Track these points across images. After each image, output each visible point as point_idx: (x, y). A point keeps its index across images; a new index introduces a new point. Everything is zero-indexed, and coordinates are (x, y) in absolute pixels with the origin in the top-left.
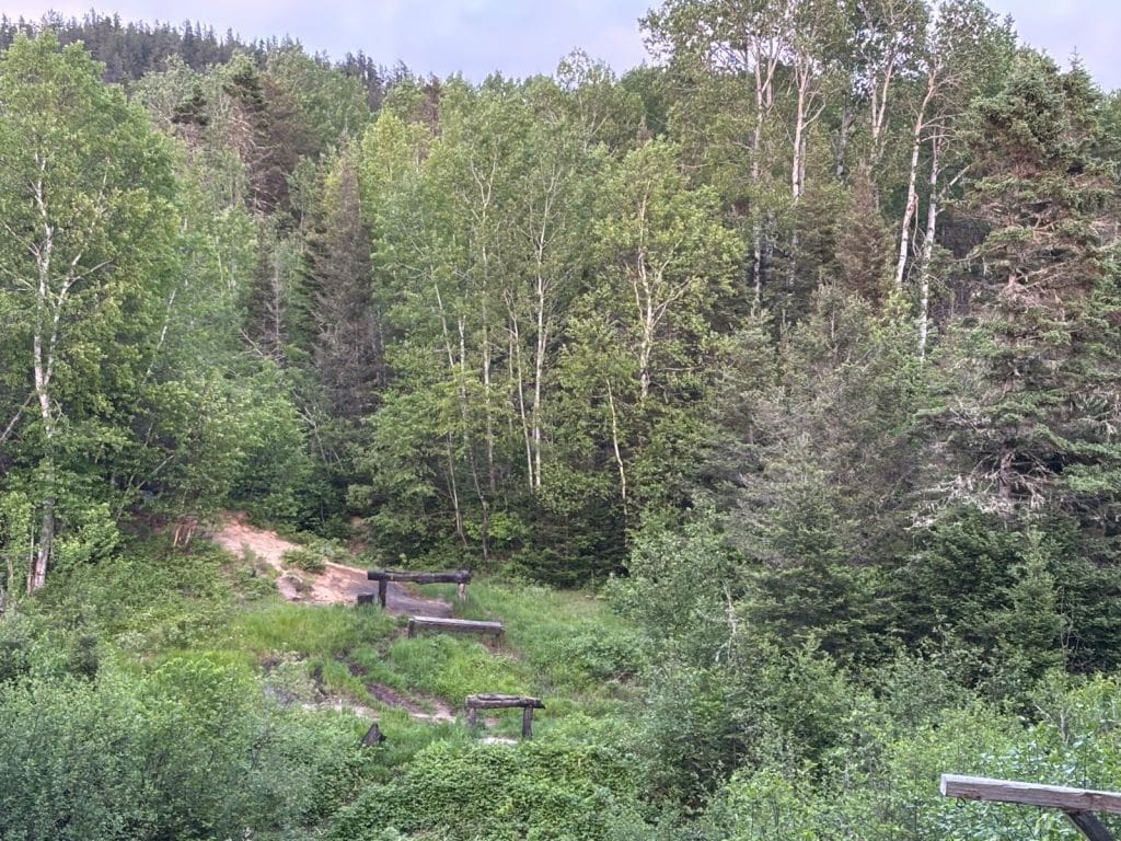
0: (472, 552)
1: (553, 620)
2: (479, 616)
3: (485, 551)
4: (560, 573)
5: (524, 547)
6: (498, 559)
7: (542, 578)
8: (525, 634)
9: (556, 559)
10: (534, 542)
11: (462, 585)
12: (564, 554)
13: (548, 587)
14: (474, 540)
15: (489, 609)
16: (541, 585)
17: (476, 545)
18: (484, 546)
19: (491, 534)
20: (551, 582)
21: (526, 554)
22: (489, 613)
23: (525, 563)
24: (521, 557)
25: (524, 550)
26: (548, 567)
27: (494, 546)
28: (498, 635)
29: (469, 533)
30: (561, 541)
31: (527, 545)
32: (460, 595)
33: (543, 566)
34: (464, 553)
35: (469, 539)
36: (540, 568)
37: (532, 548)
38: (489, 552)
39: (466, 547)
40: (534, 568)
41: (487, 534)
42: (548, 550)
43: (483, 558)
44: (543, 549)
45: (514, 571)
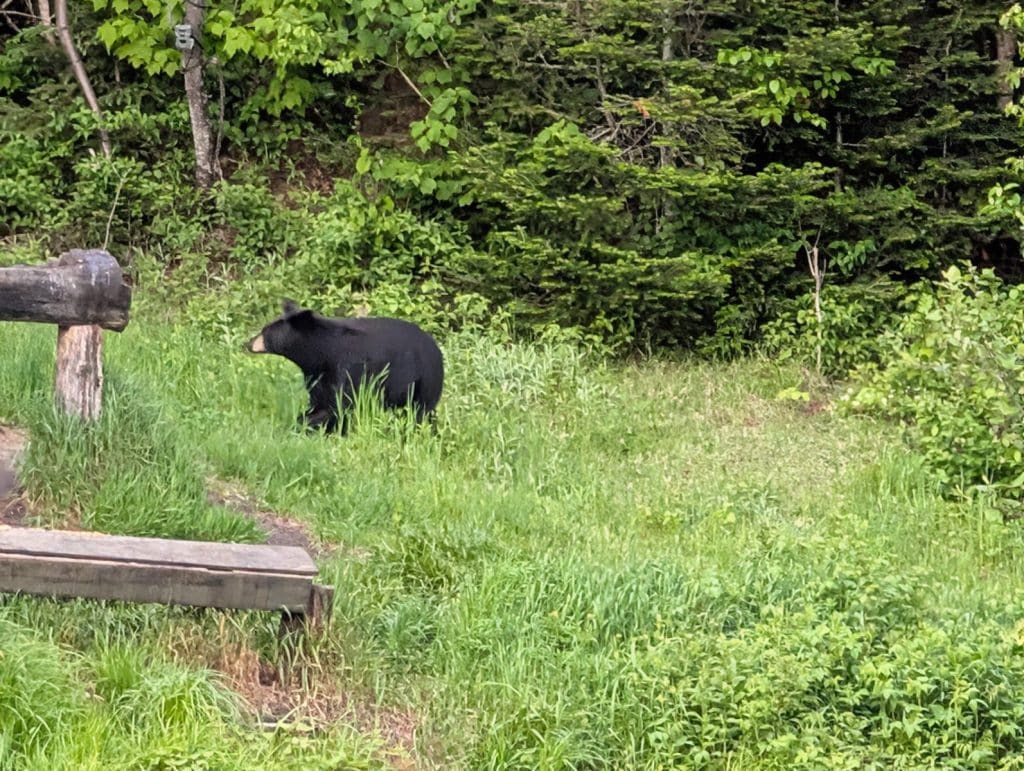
0: (128, 144)
1: (602, 533)
2: (179, 507)
3: (201, 137)
4: (627, 262)
5: (421, 110)
6: (277, 180)
7: (522, 288)
8: (447, 611)
9: (610, 185)
10: (483, 84)
11: (79, 334)
12: (653, 158)
13: (560, 346)
14: (133, 75)
15: (232, 470)
16: (523, 332)
17: (149, 105)
18: (191, 111)
19: (237, 41)
20: (581, 316)
21: (437, 151)
22: (234, 491)
23: (428, 207)
24: (408, 173)
25: (428, 131)
26: (563, 230)
27: (248, 110)
28: (293, 619)
29: (107, 34)
30: (638, 82)
31: (441, 103)
32: (70, 387)
33: (535, 224)
34: (80, 149)
35: (110, 70)
36: (517, 237)
37: (472, 120)
38: (222, 147)
39: (90, 114)
40: (479, 236)
41: (209, 43)
42: (563, 132)
43: (189, 176)
44: (534, 126)
45: (365, 252)
